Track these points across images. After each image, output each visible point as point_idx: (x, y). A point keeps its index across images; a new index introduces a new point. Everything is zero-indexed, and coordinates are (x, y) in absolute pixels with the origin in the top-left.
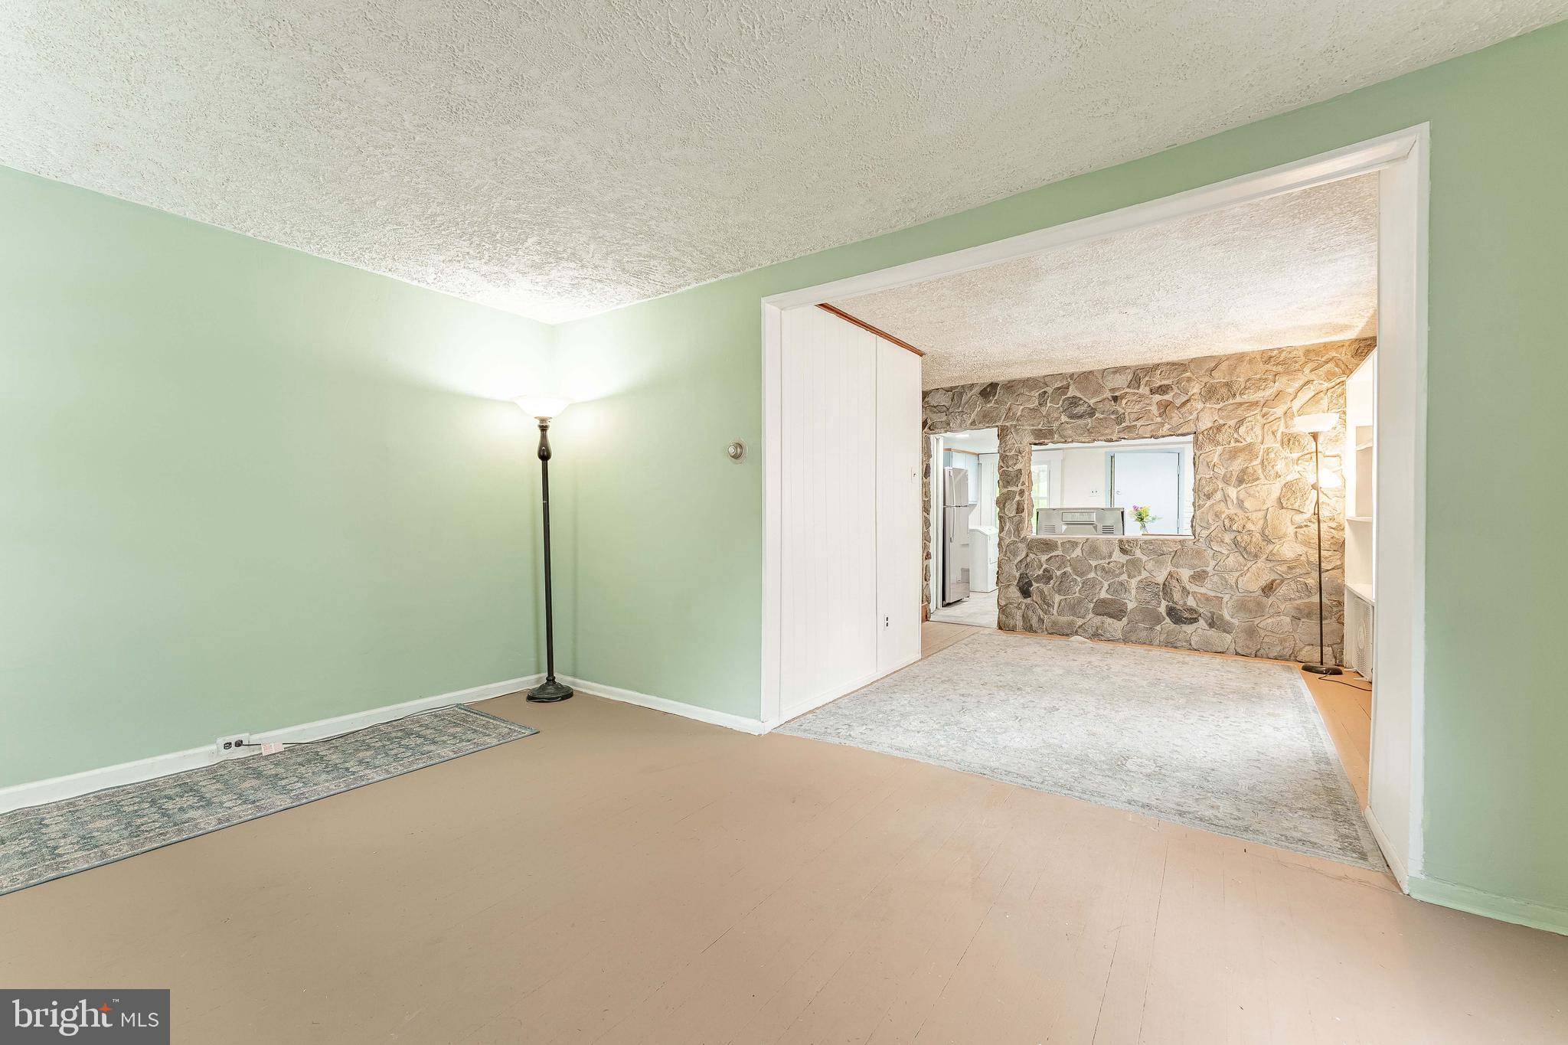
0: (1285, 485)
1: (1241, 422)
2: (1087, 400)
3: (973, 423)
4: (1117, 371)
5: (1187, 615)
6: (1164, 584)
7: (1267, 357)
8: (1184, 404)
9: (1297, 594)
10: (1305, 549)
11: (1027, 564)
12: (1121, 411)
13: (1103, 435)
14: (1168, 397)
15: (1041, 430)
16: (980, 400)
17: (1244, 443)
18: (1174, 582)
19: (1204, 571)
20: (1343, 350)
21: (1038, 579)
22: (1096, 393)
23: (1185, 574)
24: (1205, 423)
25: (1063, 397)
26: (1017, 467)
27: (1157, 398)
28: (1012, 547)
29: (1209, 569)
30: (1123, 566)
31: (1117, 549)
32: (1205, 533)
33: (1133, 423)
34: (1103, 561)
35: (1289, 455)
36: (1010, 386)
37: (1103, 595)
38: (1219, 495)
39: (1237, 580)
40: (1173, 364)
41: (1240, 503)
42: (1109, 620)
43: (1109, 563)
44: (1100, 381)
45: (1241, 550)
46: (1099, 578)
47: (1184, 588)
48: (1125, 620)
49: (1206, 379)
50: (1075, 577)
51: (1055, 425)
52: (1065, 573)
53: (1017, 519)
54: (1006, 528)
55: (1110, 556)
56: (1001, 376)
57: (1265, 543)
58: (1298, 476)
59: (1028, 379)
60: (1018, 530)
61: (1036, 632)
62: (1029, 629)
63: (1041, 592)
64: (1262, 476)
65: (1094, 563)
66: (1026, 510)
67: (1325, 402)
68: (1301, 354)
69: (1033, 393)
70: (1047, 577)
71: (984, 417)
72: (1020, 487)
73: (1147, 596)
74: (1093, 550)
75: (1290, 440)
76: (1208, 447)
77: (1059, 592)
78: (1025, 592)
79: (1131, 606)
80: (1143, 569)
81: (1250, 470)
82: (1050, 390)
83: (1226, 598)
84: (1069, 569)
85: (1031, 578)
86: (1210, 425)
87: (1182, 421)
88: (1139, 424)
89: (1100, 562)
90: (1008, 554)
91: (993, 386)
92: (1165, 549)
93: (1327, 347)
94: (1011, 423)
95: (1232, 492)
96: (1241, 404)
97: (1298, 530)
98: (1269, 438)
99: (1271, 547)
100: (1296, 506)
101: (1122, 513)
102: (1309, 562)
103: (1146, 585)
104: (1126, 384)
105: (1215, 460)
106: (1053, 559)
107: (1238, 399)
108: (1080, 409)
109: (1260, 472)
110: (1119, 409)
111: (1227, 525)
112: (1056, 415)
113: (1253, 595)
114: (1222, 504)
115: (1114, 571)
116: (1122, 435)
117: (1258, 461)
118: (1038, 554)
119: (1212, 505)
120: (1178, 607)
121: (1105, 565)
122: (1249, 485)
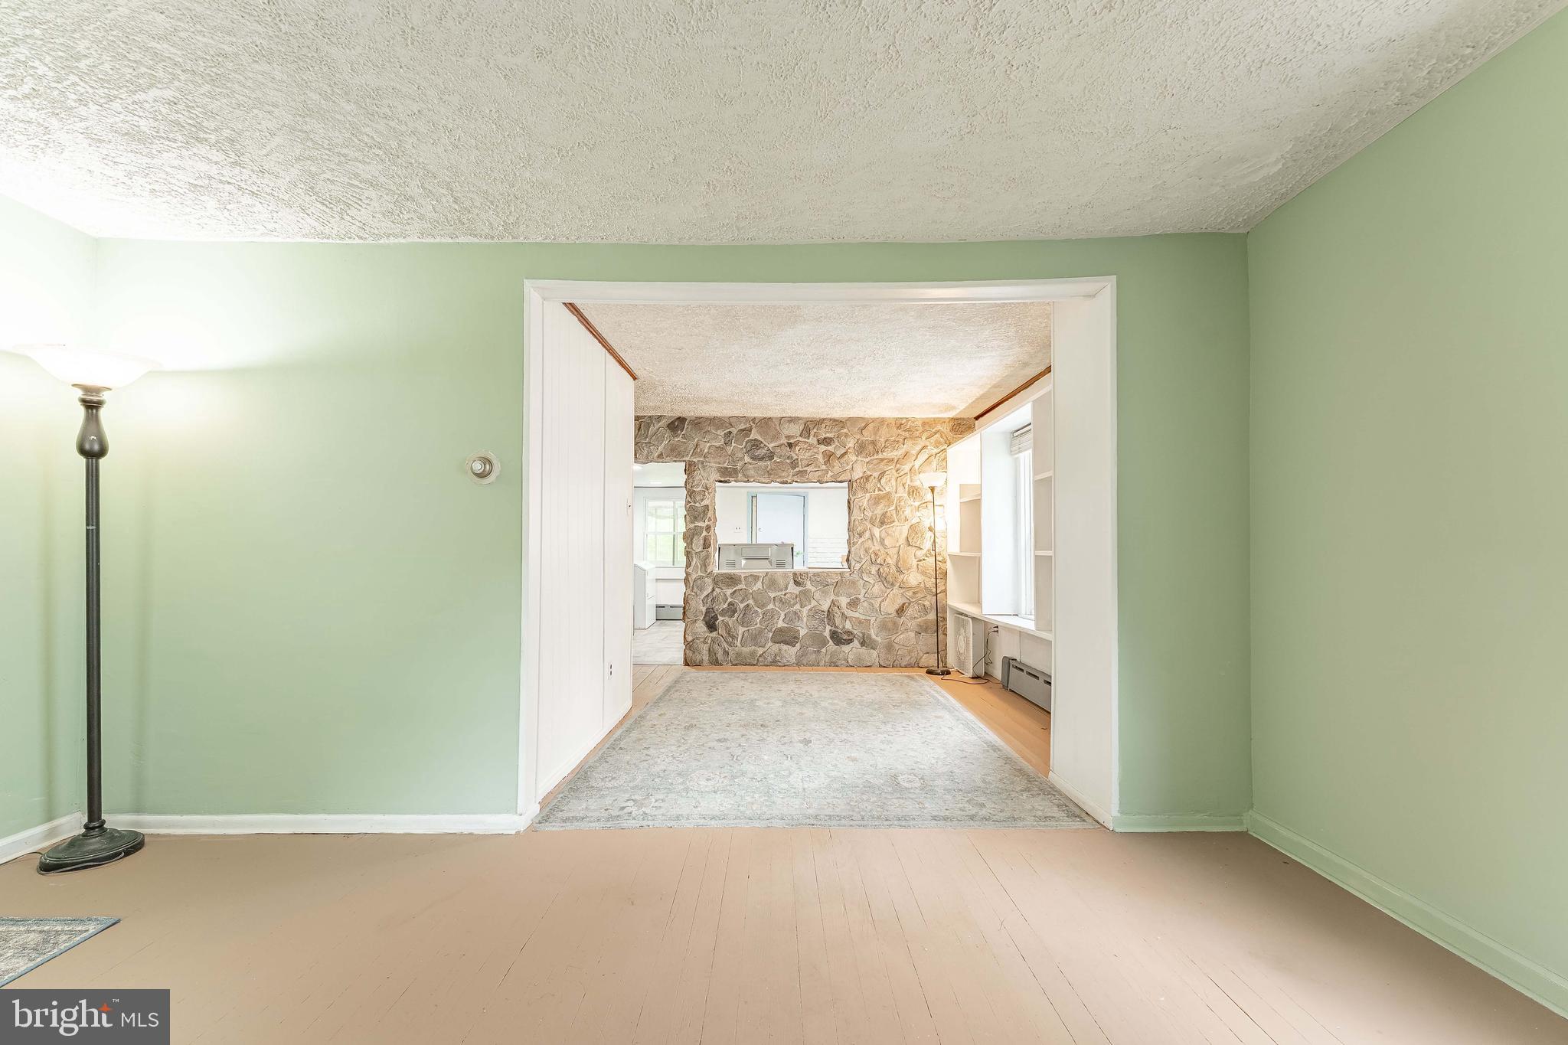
0: (910, 527)
1: (883, 474)
2: (767, 444)
3: (660, 456)
4: (792, 420)
5: (845, 637)
6: (828, 611)
7: (899, 424)
8: (843, 455)
9: (919, 614)
10: (923, 578)
11: (713, 599)
12: (795, 457)
13: (780, 477)
14: (831, 448)
15: (727, 468)
16: (668, 434)
17: (885, 492)
18: (836, 609)
19: (857, 598)
20: (945, 425)
21: (724, 612)
22: (775, 437)
23: (844, 601)
24: (858, 474)
25: (747, 439)
26: (706, 502)
27: (823, 448)
28: (699, 582)
29: (861, 596)
30: (796, 597)
31: (792, 582)
32: (858, 566)
33: (805, 469)
34: (780, 593)
35: (913, 503)
36: (698, 423)
37: (781, 624)
38: (867, 535)
39: (880, 605)
40: (835, 420)
41: (882, 541)
42: (785, 647)
43: (785, 595)
44: (778, 428)
45: (883, 579)
46: (777, 609)
47: (843, 614)
48: (798, 645)
49: (858, 436)
50: (756, 609)
51: (740, 465)
52: (748, 605)
53: (702, 554)
54: (693, 564)
55: (786, 588)
56: (689, 411)
57: (898, 574)
58: (918, 520)
59: (715, 418)
60: (705, 565)
61: (721, 665)
62: (715, 663)
63: (726, 625)
64: (896, 520)
65: (772, 595)
66: (712, 545)
67: (934, 463)
68: (920, 424)
69: (719, 432)
70: (732, 610)
71: (672, 450)
72: (707, 523)
73: (815, 623)
74: (772, 583)
75: (914, 492)
76: (860, 494)
77: (742, 624)
78: (711, 626)
79: (803, 632)
80: (812, 599)
81: (888, 514)
82: (734, 431)
83: (873, 620)
84: (751, 602)
85: (717, 612)
86: (861, 475)
87: (841, 470)
88: (809, 469)
89: (778, 594)
90: (695, 590)
91: (681, 420)
92: (828, 580)
93: (936, 421)
94: (698, 459)
95: (876, 531)
96: (882, 460)
97: (918, 563)
98: (900, 488)
99: (902, 576)
100: (917, 544)
101: (792, 548)
102: (926, 588)
103: (815, 613)
104: (799, 432)
105: (866, 505)
106: (737, 593)
107: (880, 456)
108: (762, 452)
109: (895, 515)
110: (793, 455)
111: (873, 560)
112: (740, 455)
113: (890, 616)
114: (870, 541)
115: (790, 602)
116: (795, 479)
117: (893, 508)
118: (724, 588)
119: (862, 543)
120: (840, 631)
121: (783, 596)
122: (888, 526)
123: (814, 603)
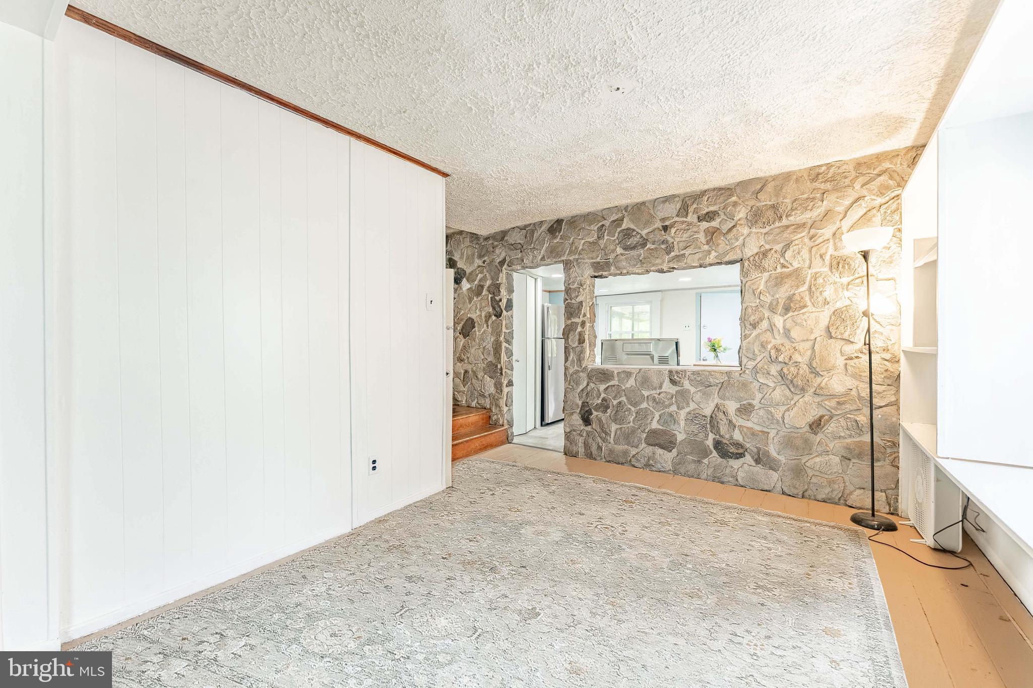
0: (834, 313)
1: (787, 246)
2: (640, 232)
3: (543, 259)
4: (667, 199)
5: (733, 449)
6: (711, 417)
7: (815, 174)
8: (730, 230)
9: (848, 432)
10: (856, 383)
11: (588, 393)
12: (670, 240)
13: (654, 265)
14: (714, 224)
15: (599, 263)
16: (548, 236)
17: (791, 269)
18: (721, 415)
19: (750, 404)
21: (598, 408)
22: (647, 223)
23: (732, 407)
24: (751, 250)
25: (619, 230)
26: (579, 299)
27: (705, 225)
28: (576, 376)
29: (755, 402)
30: (672, 398)
31: (667, 380)
32: (751, 365)
33: (682, 252)
34: (654, 392)
35: (838, 280)
36: (574, 222)
37: (655, 425)
38: (765, 324)
39: (783, 415)
40: (720, 189)
41: (787, 333)
42: (659, 451)
43: (659, 394)
44: (652, 212)
45: (788, 382)
46: (651, 409)
47: (730, 421)
48: (675, 451)
49: (751, 203)
51: (612, 256)
52: (620, 403)
53: (578, 349)
54: (570, 359)
55: (661, 387)
56: (564, 214)
57: (812, 376)
58: (848, 302)
59: (589, 214)
60: (580, 360)
61: (595, 459)
62: (589, 456)
63: (600, 421)
64: (809, 303)
65: (646, 393)
66: (587, 341)
67: (878, 218)
68: (851, 168)
69: (592, 227)
70: (604, 406)
71: (551, 252)
72: (582, 319)
73: (695, 428)
74: (645, 380)
75: (839, 264)
76: (754, 274)
77: (615, 421)
78: (587, 421)
79: (680, 437)
80: (691, 401)
81: (797, 297)
82: (607, 223)
83: (772, 433)
84: (624, 399)
85: (591, 407)
86: (756, 250)
87: (728, 247)
88: (687, 252)
89: (652, 392)
90: (572, 383)
91: (559, 222)
92: (711, 380)
93: (879, 157)
94: (573, 257)
95: (779, 321)
96: (787, 227)
97: (848, 362)
98: (817, 262)
99: (819, 380)
100: (846, 336)
101: (677, 344)
102: (860, 398)
103: (693, 417)
104: (675, 212)
105: (761, 287)
106: (610, 389)
107: (785, 222)
108: (634, 241)
109: (807, 298)
110: (669, 239)
111: (774, 356)
112: (612, 247)
113: (801, 431)
114: (769, 333)
115: (664, 402)
116: (672, 265)
117: (805, 287)
118: (597, 383)
119: (758, 335)
120: (725, 441)
121: (656, 396)
122: (796, 313)
123: (693, 406)
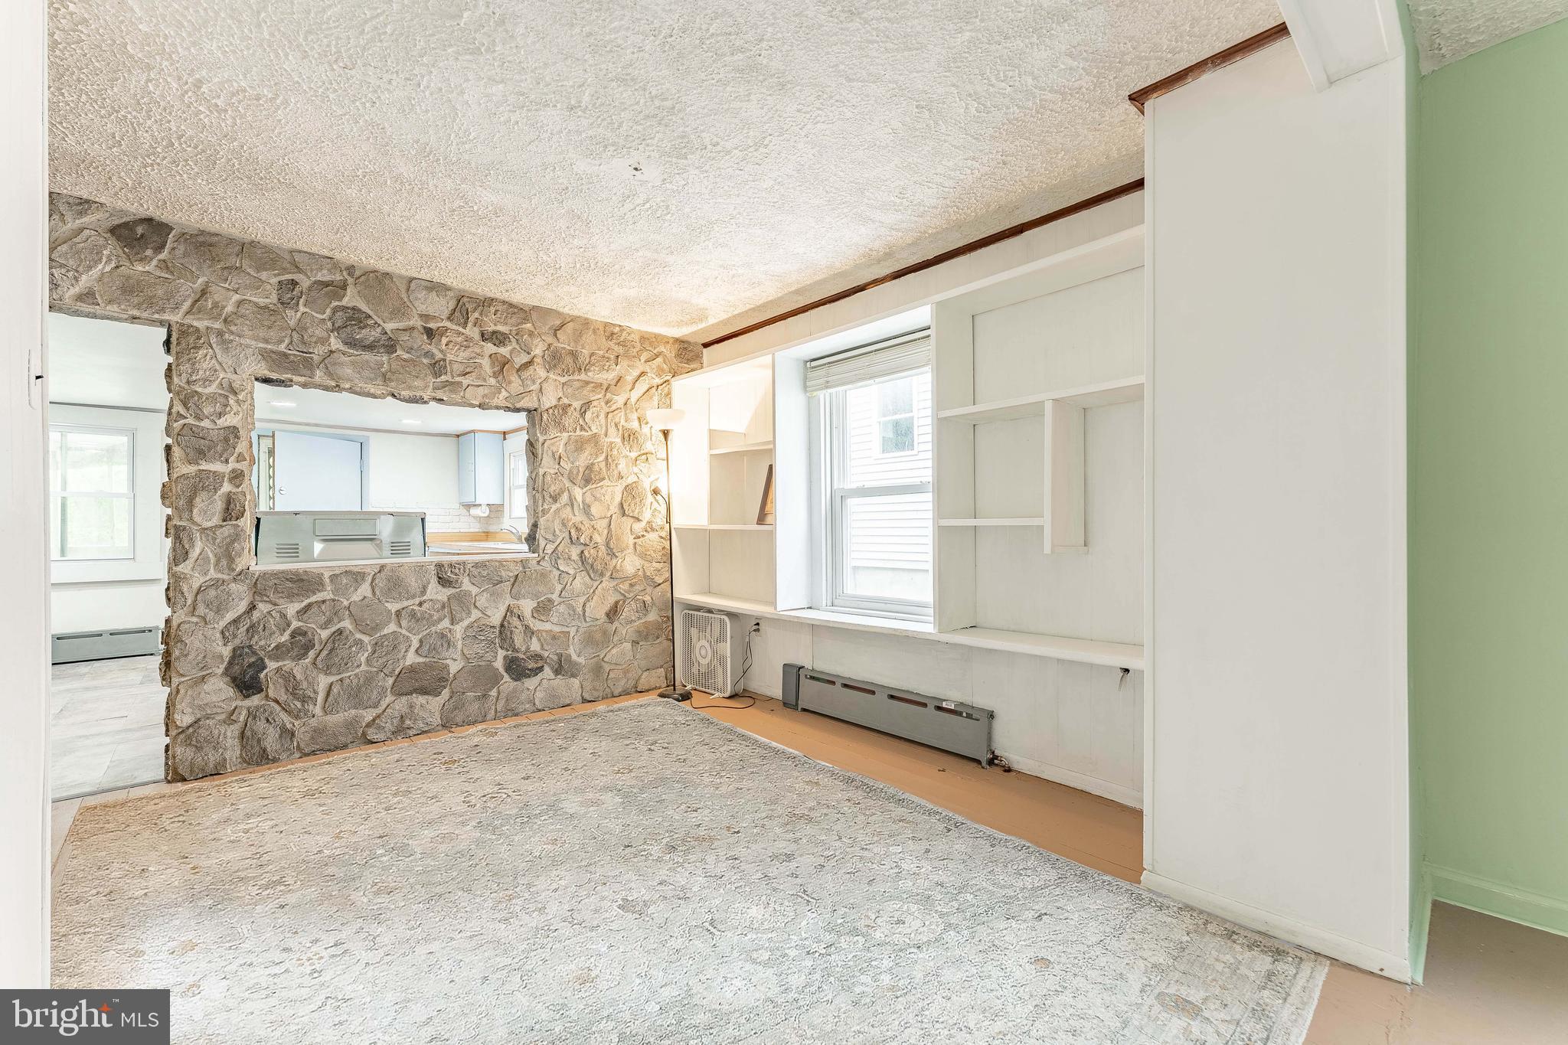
0: (625, 488)
1: (587, 405)
2: (380, 321)
4: (432, 287)
5: (531, 665)
6: (502, 626)
7: (611, 333)
8: (525, 366)
9: (637, 614)
10: (643, 562)
11: (252, 626)
12: (439, 356)
13: (410, 388)
14: (504, 351)
15: (286, 355)
17: (590, 433)
18: (515, 621)
19: (550, 600)
20: (668, 346)
21: (279, 652)
22: (397, 313)
23: (527, 606)
24: (549, 400)
25: (335, 304)
26: (229, 421)
27: (490, 348)
28: (212, 593)
29: (555, 597)
30: (443, 607)
31: (434, 580)
32: (550, 548)
33: (458, 379)
34: (410, 602)
35: (628, 453)
36: (204, 244)
37: (411, 658)
38: (565, 498)
39: (584, 607)
40: (511, 305)
41: (586, 509)
42: (420, 700)
43: (420, 604)
44: (404, 295)
45: (588, 567)
46: (404, 632)
47: (527, 627)
48: (446, 693)
49: (550, 339)
50: (359, 636)
51: (319, 351)
52: (340, 632)
53: (227, 530)
54: (195, 553)
55: (423, 592)
56: (175, 212)
57: (609, 558)
58: (636, 479)
59: (253, 244)
60: (227, 556)
61: (275, 760)
62: (257, 757)
63: (288, 678)
64: (606, 477)
66: (248, 514)
67: (656, 398)
68: (637, 338)
69: (264, 275)
70: (301, 643)
71: (126, 291)
72: (232, 465)
73: (479, 648)
74: (393, 583)
75: (629, 436)
76: (547, 433)
77: (327, 671)
78: (246, 682)
79: (454, 668)
80: (472, 606)
81: (596, 468)
82: (305, 283)
83: (573, 631)
85: (262, 654)
86: (554, 402)
87: (522, 389)
88: (465, 381)
89: (406, 603)
90: (201, 610)
91: (154, 226)
92: (503, 573)
93: (658, 338)
94: (206, 323)
95: (578, 493)
96: (587, 383)
97: (636, 540)
98: (612, 430)
99: (614, 561)
100: (635, 513)
101: (423, 520)
102: (646, 577)
103: (477, 632)
104: (446, 313)
105: (560, 451)
106: (315, 609)
107: (583, 377)
108: (370, 335)
109: (604, 470)
110: (435, 351)
111: (574, 537)
112: (319, 332)
113: (598, 623)
114: (569, 509)
115: (431, 616)
116: (439, 394)
117: (601, 458)
118: (281, 601)
119: (558, 510)
120: (521, 656)
121: (416, 608)
122: (594, 486)
123: (475, 614)
